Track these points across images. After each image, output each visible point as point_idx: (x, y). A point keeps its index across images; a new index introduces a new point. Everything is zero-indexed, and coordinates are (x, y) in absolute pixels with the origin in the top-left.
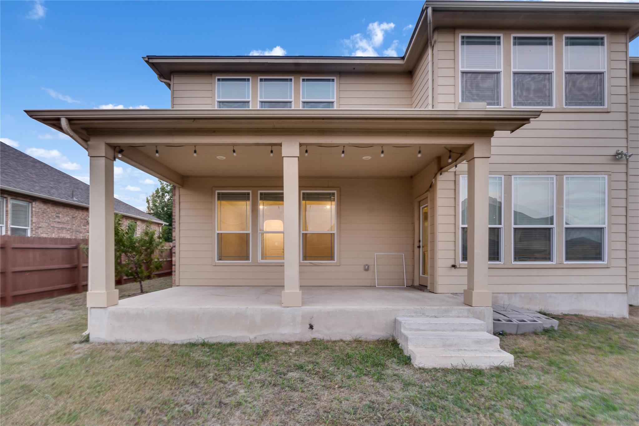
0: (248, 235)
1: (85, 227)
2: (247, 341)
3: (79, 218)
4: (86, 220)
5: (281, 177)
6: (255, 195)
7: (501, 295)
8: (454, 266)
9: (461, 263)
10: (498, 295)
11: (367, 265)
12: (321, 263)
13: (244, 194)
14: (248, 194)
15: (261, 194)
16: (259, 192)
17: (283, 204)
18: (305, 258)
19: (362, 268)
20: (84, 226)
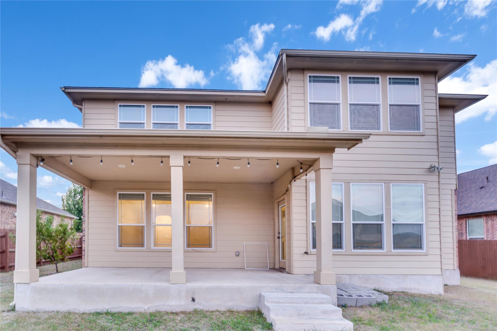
0: (143, 227)
1: (12, 220)
2: (142, 311)
3: (7, 213)
4: (13, 214)
5: (169, 182)
6: (148, 195)
7: (344, 276)
8: (306, 253)
9: (312, 250)
10: (342, 276)
11: (237, 252)
12: (202, 250)
13: (140, 195)
14: (143, 195)
15: (154, 195)
16: (152, 193)
17: (171, 203)
18: (189, 245)
19: (234, 254)
20: (10, 219)
